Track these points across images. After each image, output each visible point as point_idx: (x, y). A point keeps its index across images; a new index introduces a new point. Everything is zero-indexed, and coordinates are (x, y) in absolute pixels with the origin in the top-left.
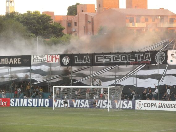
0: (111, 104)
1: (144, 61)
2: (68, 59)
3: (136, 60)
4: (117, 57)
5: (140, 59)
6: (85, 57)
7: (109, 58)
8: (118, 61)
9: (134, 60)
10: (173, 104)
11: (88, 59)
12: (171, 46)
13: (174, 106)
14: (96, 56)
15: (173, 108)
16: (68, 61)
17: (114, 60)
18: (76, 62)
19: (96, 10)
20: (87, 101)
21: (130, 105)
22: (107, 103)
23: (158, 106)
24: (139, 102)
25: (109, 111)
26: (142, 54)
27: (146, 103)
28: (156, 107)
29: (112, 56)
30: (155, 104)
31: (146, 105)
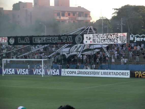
0: (44, 72)
1: (67, 41)
3: (62, 41)
4: (49, 39)
5: (65, 40)
6: (26, 39)
7: (43, 39)
8: (50, 41)
9: (61, 41)
10: (88, 72)
11: (28, 40)
12: (86, 32)
13: (88, 73)
14: (33, 38)
15: (87, 74)
17: (46, 41)
18: (20, 42)
19: (33, 7)
20: (27, 70)
21: (58, 73)
22: (41, 71)
23: (77, 73)
25: (43, 76)
26: (66, 37)
27: (69, 71)
28: (76, 74)
29: (45, 38)
30: (75, 71)
31: (69, 72)
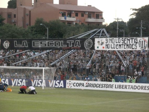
0: (45, 83)
1: (75, 46)
2: (8, 43)
3: (68, 46)
4: (52, 43)
5: (71, 45)
6: (24, 42)
7: (45, 43)
8: (53, 46)
9: (66, 45)
10: (98, 84)
11: (26, 44)
13: (99, 85)
14: (33, 41)
15: (98, 87)
16: (8, 45)
17: (48, 46)
18: (16, 46)
19: (33, 4)
20: (24, 81)
21: (62, 84)
22: (42, 82)
24: (70, 82)
25: (43, 88)
26: (73, 41)
27: (75, 83)
28: (84, 86)
29: (47, 42)
30: (83, 84)
31: (75, 85)
